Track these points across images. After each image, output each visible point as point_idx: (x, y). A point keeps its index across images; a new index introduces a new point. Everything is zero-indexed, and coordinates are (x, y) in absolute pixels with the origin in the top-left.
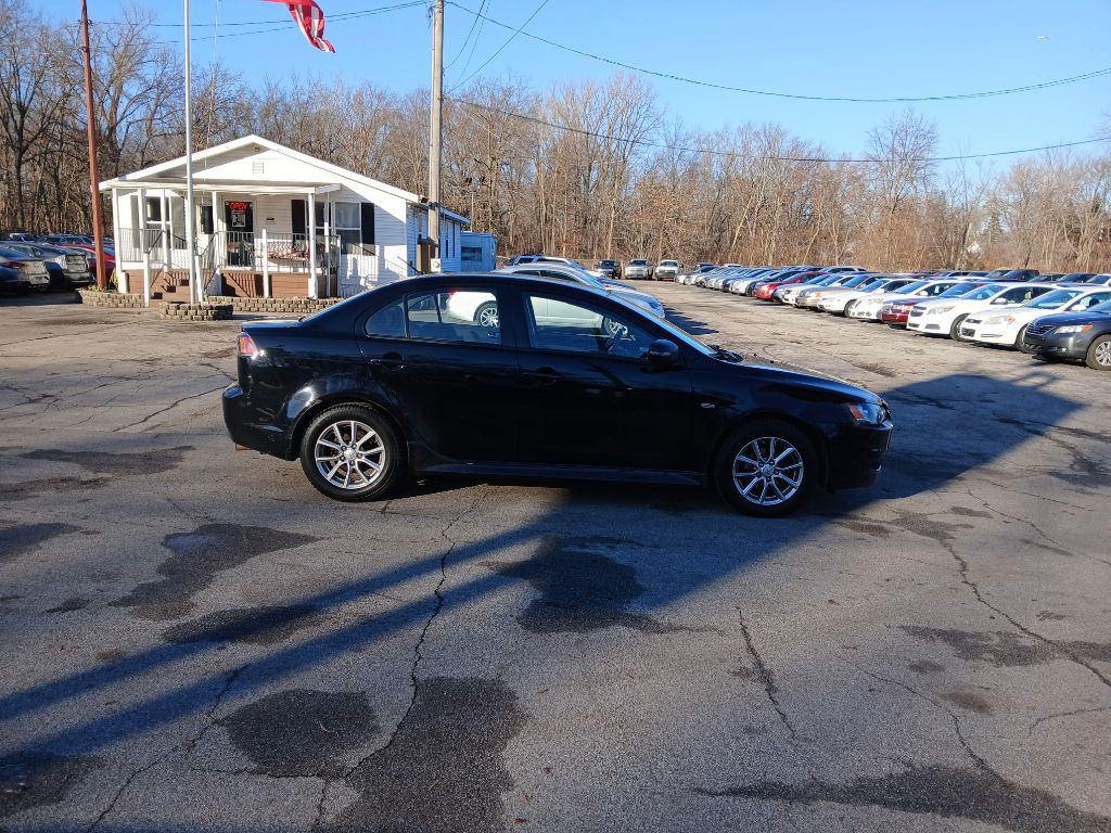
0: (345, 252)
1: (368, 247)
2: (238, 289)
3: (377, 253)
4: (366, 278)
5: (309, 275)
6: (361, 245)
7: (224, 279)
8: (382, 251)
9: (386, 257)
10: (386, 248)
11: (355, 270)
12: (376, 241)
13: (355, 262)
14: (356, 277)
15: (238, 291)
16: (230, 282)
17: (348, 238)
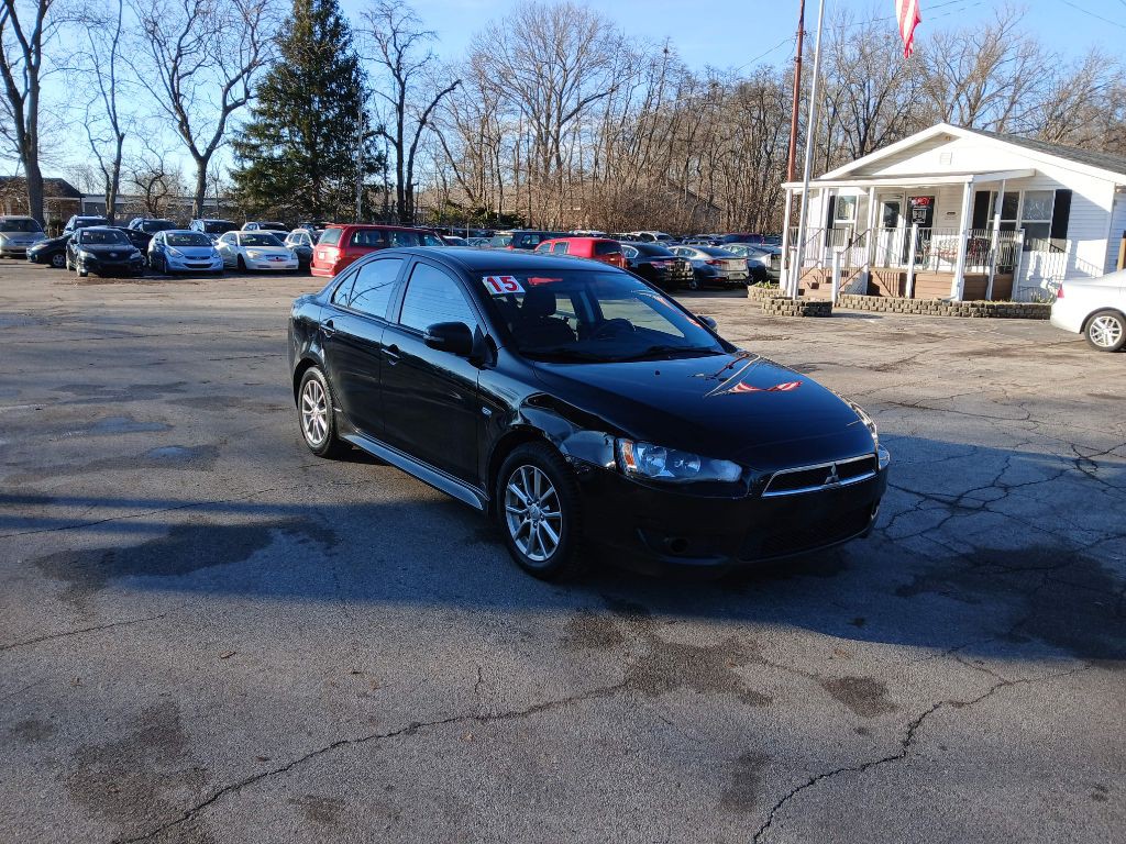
0: (1027, 249)
1: (1057, 242)
2: (882, 287)
3: (1068, 249)
4: (1049, 280)
5: (952, 274)
6: (1049, 240)
7: (870, 277)
8: (1074, 247)
9: (1078, 254)
10: (1082, 245)
11: (1037, 271)
12: (1068, 235)
13: (1039, 258)
14: (1037, 278)
15: (883, 291)
16: (876, 281)
17: (1034, 233)
